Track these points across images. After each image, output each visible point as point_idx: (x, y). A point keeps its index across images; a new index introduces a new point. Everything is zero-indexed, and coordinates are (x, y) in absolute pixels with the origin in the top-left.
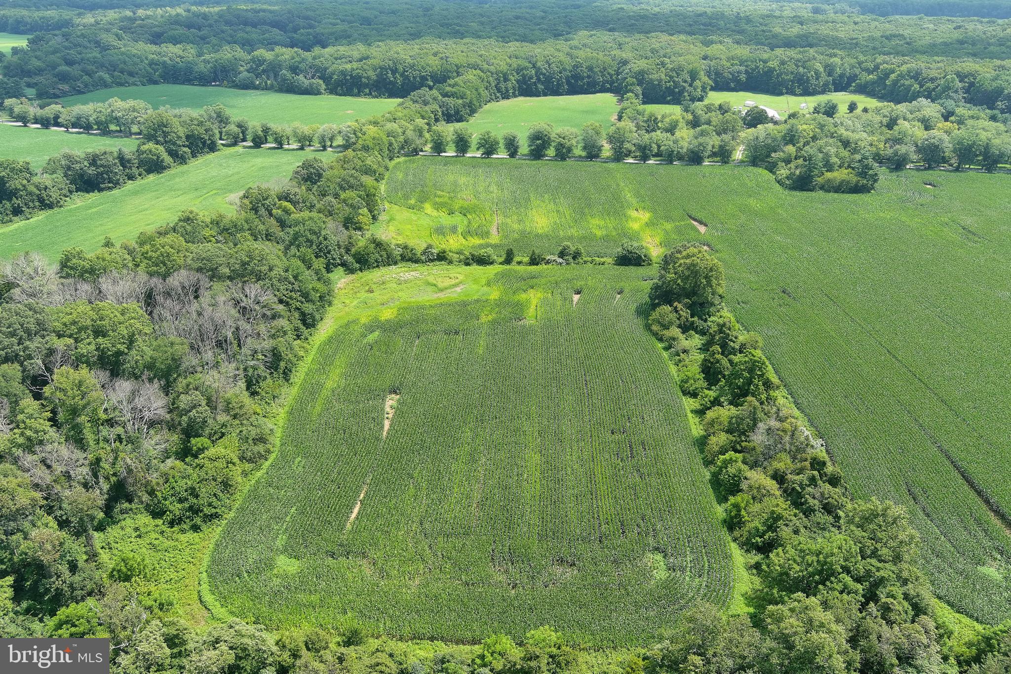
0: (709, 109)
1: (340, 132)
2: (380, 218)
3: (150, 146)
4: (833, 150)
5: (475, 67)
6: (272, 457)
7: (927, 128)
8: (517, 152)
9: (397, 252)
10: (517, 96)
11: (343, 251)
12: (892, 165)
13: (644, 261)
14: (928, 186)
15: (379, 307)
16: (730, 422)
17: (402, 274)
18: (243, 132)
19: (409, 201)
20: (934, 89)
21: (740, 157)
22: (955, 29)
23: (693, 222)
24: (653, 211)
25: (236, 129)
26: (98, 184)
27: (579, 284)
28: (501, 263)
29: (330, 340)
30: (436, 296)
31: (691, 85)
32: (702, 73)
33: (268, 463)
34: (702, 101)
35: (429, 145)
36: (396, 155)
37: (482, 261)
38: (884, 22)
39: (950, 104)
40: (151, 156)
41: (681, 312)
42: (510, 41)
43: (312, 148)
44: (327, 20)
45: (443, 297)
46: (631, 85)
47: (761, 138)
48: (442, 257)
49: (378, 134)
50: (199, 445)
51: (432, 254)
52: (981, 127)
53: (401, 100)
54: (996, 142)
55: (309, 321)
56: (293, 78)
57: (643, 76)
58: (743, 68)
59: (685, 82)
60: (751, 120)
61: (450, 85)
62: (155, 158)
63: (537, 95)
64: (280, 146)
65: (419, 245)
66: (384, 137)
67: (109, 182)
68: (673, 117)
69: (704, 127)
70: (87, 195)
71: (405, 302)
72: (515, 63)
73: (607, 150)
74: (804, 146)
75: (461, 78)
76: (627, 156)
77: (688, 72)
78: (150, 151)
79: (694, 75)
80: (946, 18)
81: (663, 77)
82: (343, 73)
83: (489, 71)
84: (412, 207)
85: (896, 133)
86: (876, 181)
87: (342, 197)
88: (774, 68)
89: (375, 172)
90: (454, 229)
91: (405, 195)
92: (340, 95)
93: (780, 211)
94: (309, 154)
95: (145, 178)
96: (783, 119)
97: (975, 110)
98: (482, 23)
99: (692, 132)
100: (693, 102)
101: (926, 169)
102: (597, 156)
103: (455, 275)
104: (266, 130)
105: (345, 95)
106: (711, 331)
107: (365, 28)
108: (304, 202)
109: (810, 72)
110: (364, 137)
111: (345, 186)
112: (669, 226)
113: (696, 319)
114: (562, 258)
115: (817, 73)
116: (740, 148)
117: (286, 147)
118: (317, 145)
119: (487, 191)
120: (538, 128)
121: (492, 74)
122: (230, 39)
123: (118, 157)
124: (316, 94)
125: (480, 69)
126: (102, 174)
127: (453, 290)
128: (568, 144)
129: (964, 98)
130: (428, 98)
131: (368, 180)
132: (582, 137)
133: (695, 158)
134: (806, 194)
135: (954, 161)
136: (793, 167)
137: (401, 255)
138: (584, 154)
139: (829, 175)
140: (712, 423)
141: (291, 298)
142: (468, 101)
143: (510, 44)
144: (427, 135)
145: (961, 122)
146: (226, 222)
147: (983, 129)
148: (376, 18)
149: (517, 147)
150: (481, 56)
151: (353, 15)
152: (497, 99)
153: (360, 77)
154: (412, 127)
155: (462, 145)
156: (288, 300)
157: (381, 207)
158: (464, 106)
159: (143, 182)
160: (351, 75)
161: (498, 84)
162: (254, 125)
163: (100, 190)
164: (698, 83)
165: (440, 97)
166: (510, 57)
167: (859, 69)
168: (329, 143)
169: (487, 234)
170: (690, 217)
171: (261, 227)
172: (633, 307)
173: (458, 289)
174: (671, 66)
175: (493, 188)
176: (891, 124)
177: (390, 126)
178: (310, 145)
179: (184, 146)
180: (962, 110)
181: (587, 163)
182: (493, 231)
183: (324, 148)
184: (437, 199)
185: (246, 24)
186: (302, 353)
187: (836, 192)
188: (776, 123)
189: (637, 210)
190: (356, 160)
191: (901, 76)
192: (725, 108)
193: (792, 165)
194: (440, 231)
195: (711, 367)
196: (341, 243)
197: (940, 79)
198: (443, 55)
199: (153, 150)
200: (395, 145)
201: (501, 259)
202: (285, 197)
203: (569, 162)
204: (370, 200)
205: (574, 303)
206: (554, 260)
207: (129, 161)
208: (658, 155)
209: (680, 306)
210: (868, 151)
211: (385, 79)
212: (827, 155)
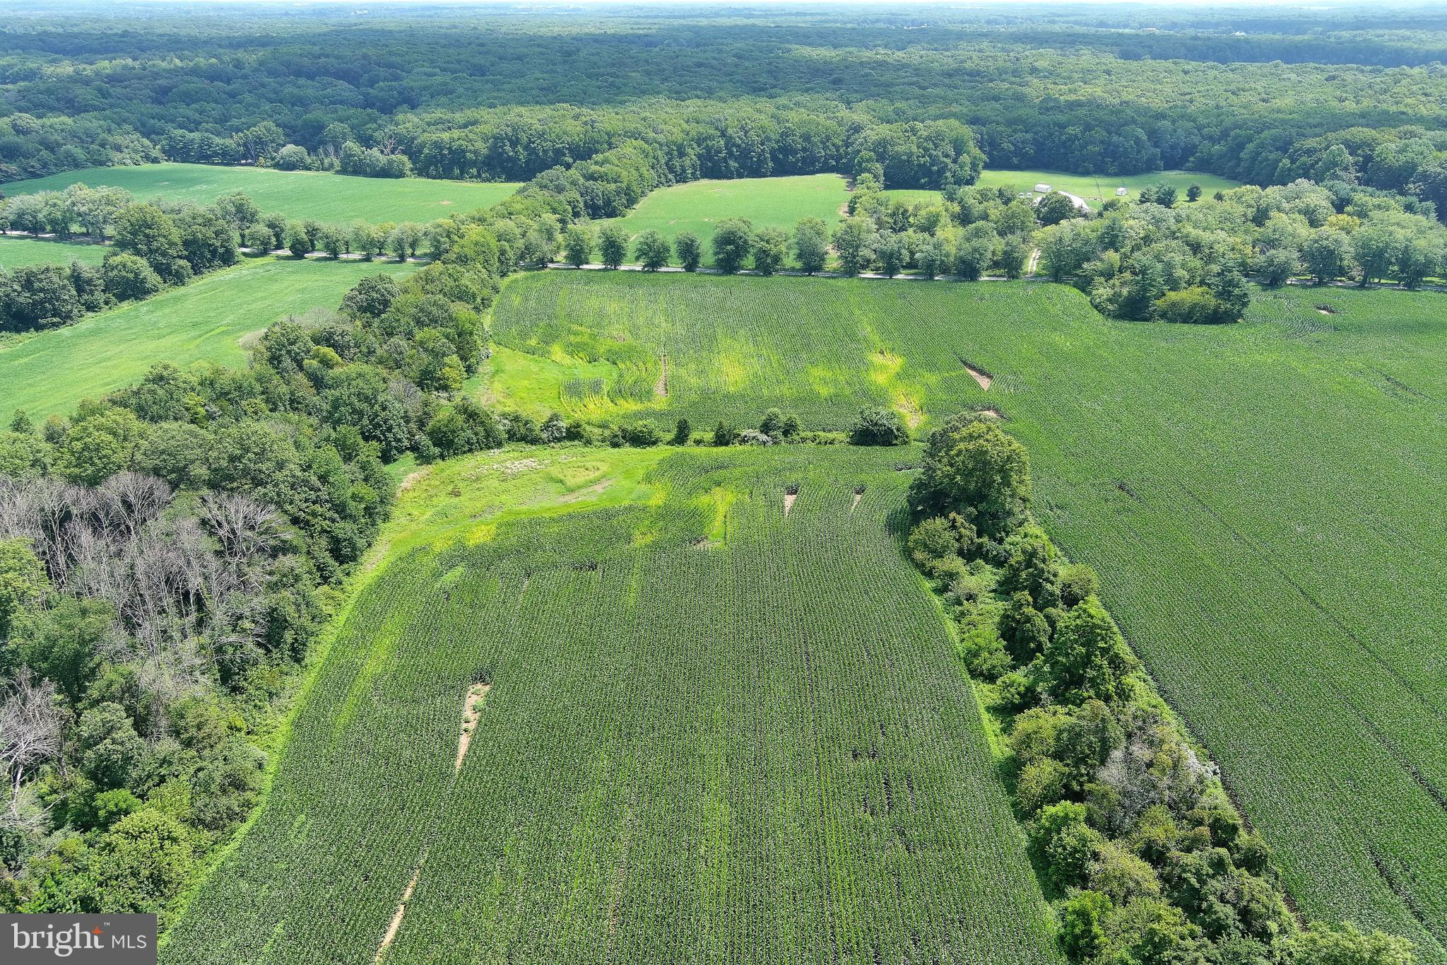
0: (984, 196)
1: (425, 234)
2: (480, 369)
3: (125, 257)
4: (1178, 258)
5: (636, 135)
6: (255, 815)
7: (1314, 223)
8: (698, 262)
9: (501, 428)
10: (698, 179)
11: (413, 425)
12: (1265, 280)
13: (896, 438)
14: (1324, 312)
15: (468, 522)
16: (1058, 739)
17: (508, 464)
18: (277, 235)
19: (528, 342)
20: (1312, 166)
21: (1034, 269)
22: (1327, 80)
23: (969, 371)
24: (908, 354)
25: (266, 231)
26: (37, 318)
27: (794, 478)
28: (669, 443)
29: (380, 583)
30: (562, 499)
31: (955, 161)
32: (971, 143)
33: (244, 829)
34: (972, 185)
35: (564, 253)
36: (511, 269)
37: (639, 440)
38: (1226, 71)
39: (1343, 187)
40: (124, 273)
41: (962, 530)
42: (689, 98)
43: (384, 258)
44: (419, 69)
45: (575, 502)
46: (868, 161)
47: (1067, 241)
48: (574, 434)
49: (483, 237)
50: (111, 807)
51: (559, 429)
52: (1393, 221)
53: (522, 184)
54: (1420, 243)
55: (346, 551)
56: (363, 153)
57: (885, 147)
58: (1029, 136)
59: (947, 156)
60: (1048, 213)
61: (596, 163)
62: (131, 276)
63: (728, 175)
64: (334, 255)
65: (537, 412)
66: (493, 243)
67: (54, 316)
68: (932, 209)
69: (980, 223)
70: (16, 336)
71: (510, 512)
72: (695, 130)
73: (833, 260)
74: (1132, 251)
75: (614, 151)
76: (864, 267)
77: (951, 142)
78: (124, 266)
79: (959, 148)
80: (1312, 65)
81: (914, 149)
82: (438, 145)
83: (656, 142)
84: (531, 351)
85: (1270, 230)
86: (1245, 305)
87: (417, 338)
88: (1076, 135)
89: (474, 296)
90: (596, 387)
91: (522, 331)
92: (434, 178)
93: (1103, 352)
94: (377, 266)
95: (115, 307)
96: (1096, 211)
97: (1382, 198)
98: (648, 73)
99: (961, 231)
100: (960, 185)
101: (1315, 285)
102: (818, 268)
103: (594, 464)
104: (312, 232)
105: (441, 178)
106: (1012, 561)
107: (475, 81)
108: (357, 345)
109: (1128, 141)
110: (462, 242)
111: (425, 319)
112: (933, 379)
113: (985, 539)
114: (766, 433)
115: (1138, 141)
116: (1034, 255)
117: (343, 256)
118: (392, 255)
119: (650, 323)
120: (729, 226)
121: (661, 145)
122: (273, 96)
123: (72, 276)
124: (397, 177)
125: (643, 139)
126: (42, 302)
127: (591, 489)
128: (774, 251)
129: (1357, 178)
130: (563, 182)
131: (461, 310)
132: (795, 240)
133: (967, 270)
134: (1140, 325)
135: (1357, 273)
136: (1117, 284)
137: (508, 432)
138: (798, 265)
139: (1172, 296)
140: (1027, 741)
141: (314, 514)
142: (624, 185)
143: (688, 102)
144: (560, 238)
145: (1362, 214)
146: (224, 382)
147: (1398, 224)
148: (492, 65)
149: (698, 255)
150: (644, 119)
151: (459, 62)
152: (668, 183)
153: (464, 151)
154: (536, 226)
155: (613, 252)
156: (310, 518)
157: (483, 352)
158: (618, 193)
159: (110, 313)
160: (450, 149)
161: (670, 160)
162: (295, 223)
163: (39, 328)
164: (965, 158)
165: (582, 180)
166: (687, 122)
167: (1199, 137)
168: (409, 251)
169: (647, 395)
170: (965, 363)
171: (284, 389)
172: (881, 517)
173: (598, 488)
174: (926, 134)
175: (660, 319)
176: (1260, 217)
177: (501, 224)
178: (380, 254)
179: (180, 257)
180: (1362, 197)
181: (804, 279)
182: (659, 390)
183: (402, 259)
184: (572, 338)
185: (299, 74)
186: (329, 610)
187: (1185, 322)
188: (1085, 216)
189: (882, 352)
190: (445, 278)
191: (1262, 146)
192: (1008, 194)
193: (1115, 281)
194: (574, 389)
195: (1015, 629)
196: (411, 414)
197: (1320, 150)
198: (588, 118)
199: (129, 264)
200: (510, 254)
201: (670, 436)
202: (327, 339)
203: (776, 278)
204: (464, 344)
205: (787, 509)
206: (754, 438)
207: (89, 282)
208: (912, 265)
209: (960, 519)
210: (1231, 259)
211: (501, 154)
212: (1169, 266)
